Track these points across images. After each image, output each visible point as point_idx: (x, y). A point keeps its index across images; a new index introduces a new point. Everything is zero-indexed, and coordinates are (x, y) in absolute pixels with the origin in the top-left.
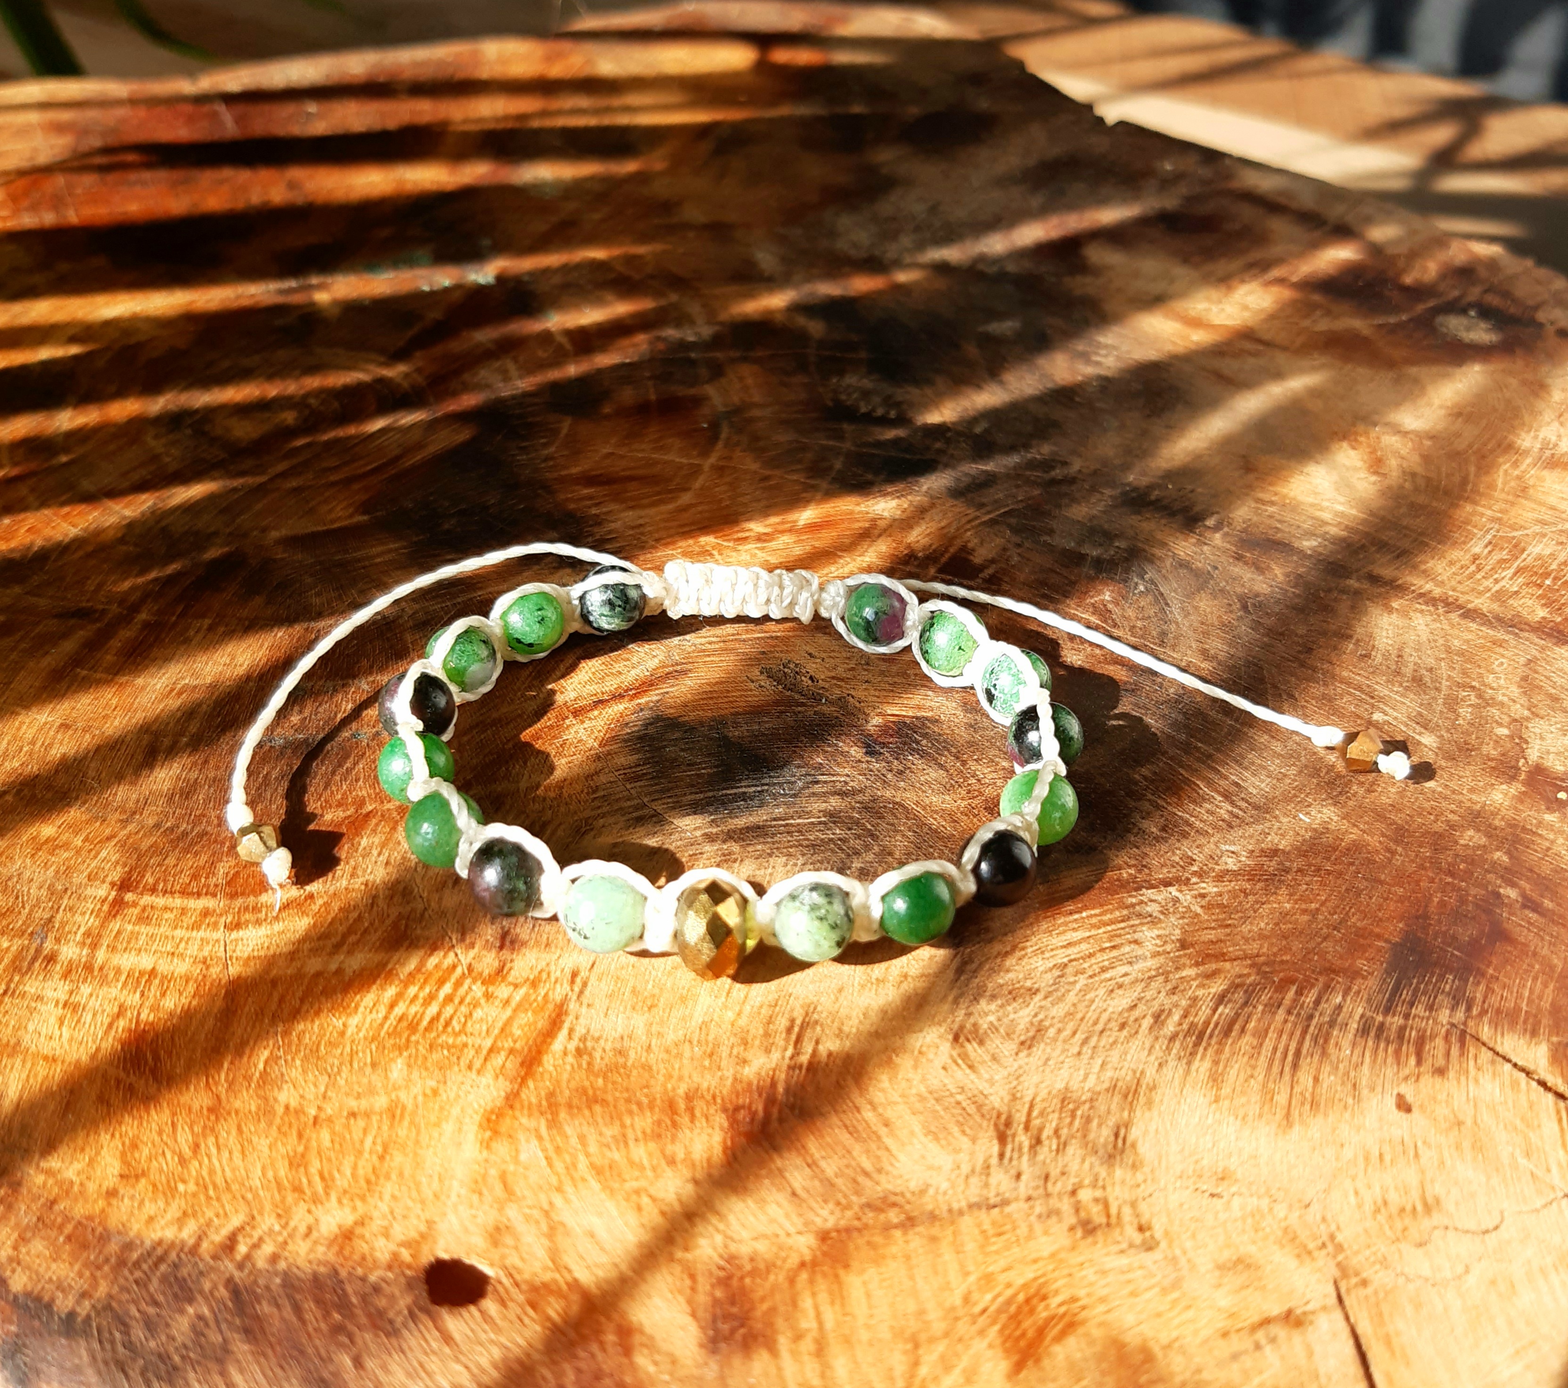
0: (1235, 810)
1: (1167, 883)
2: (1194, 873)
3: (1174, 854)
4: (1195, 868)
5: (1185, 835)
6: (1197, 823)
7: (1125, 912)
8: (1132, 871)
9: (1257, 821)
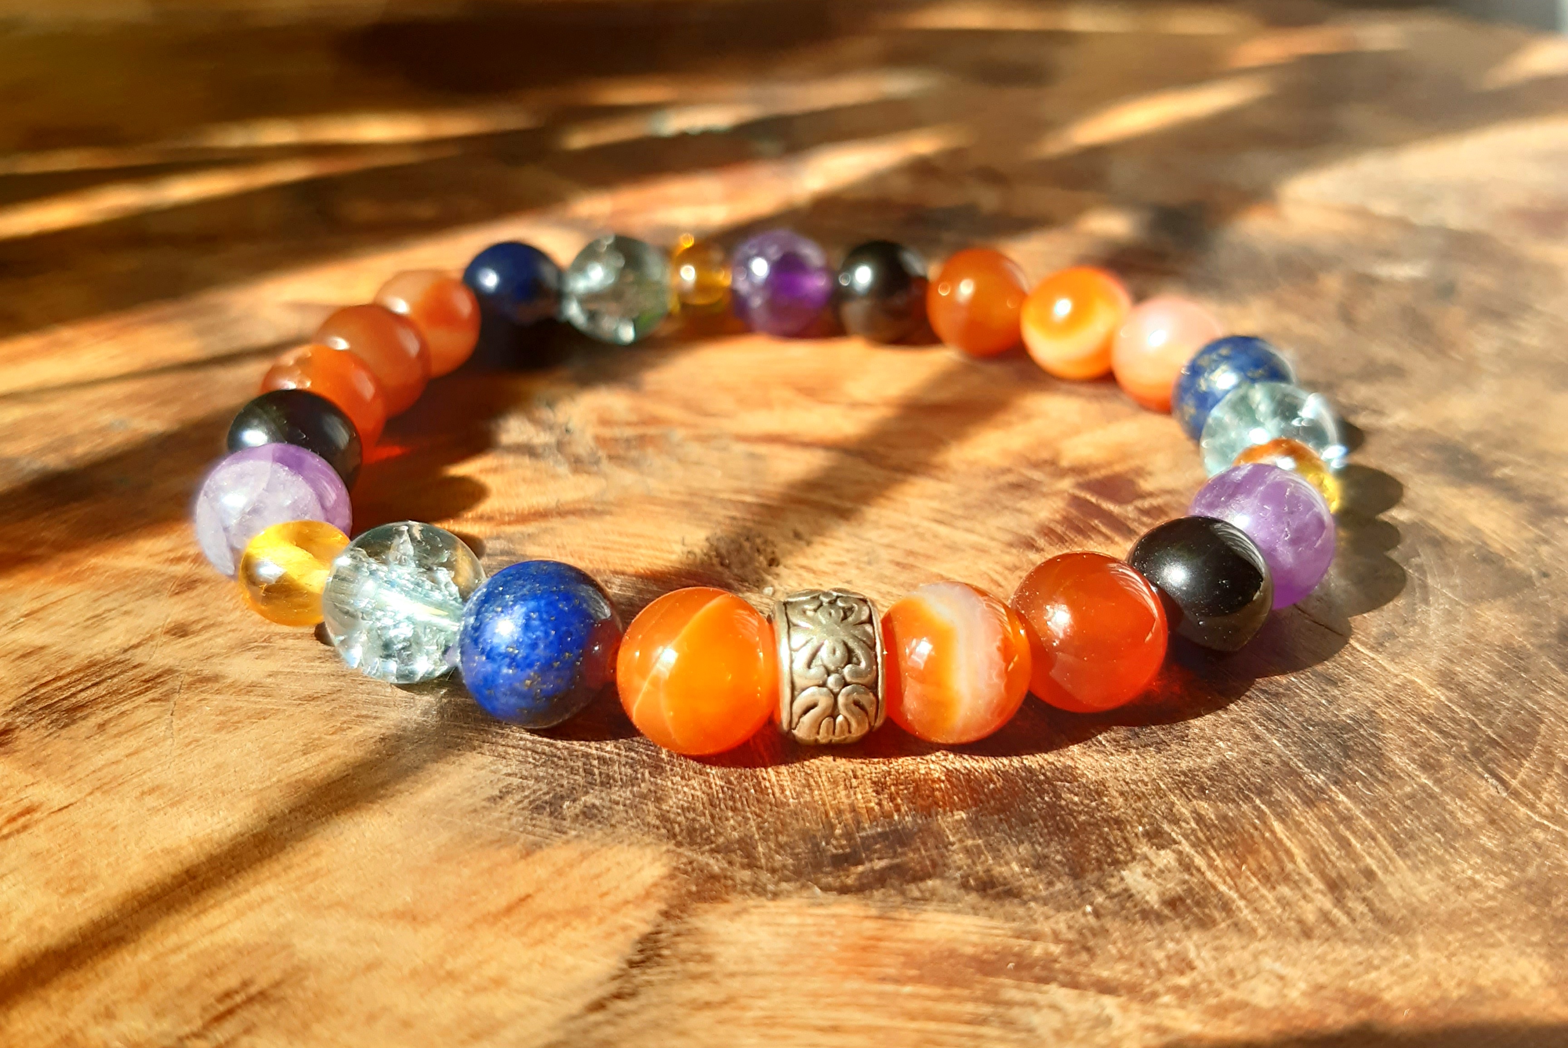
0: (1337, 913)
1: (1105, 988)
2: (1176, 990)
3: (1160, 945)
4: (1184, 981)
5: (1205, 923)
6: (1246, 914)
7: (986, 1010)
8: (1056, 949)
9: (1367, 940)
